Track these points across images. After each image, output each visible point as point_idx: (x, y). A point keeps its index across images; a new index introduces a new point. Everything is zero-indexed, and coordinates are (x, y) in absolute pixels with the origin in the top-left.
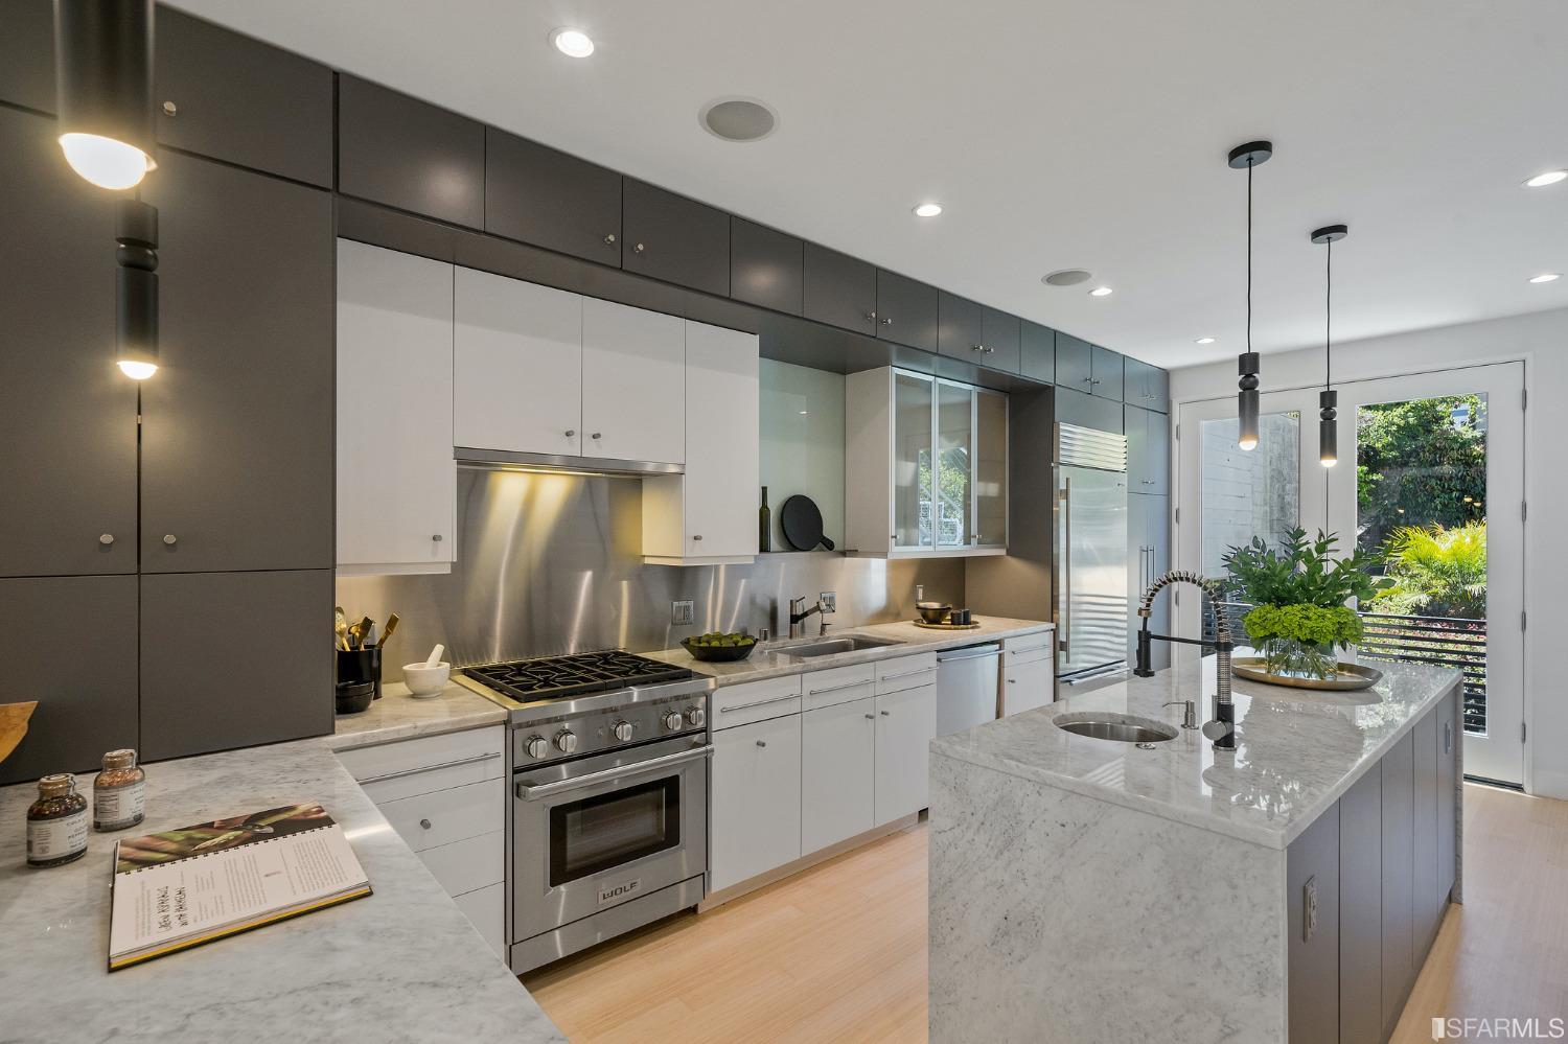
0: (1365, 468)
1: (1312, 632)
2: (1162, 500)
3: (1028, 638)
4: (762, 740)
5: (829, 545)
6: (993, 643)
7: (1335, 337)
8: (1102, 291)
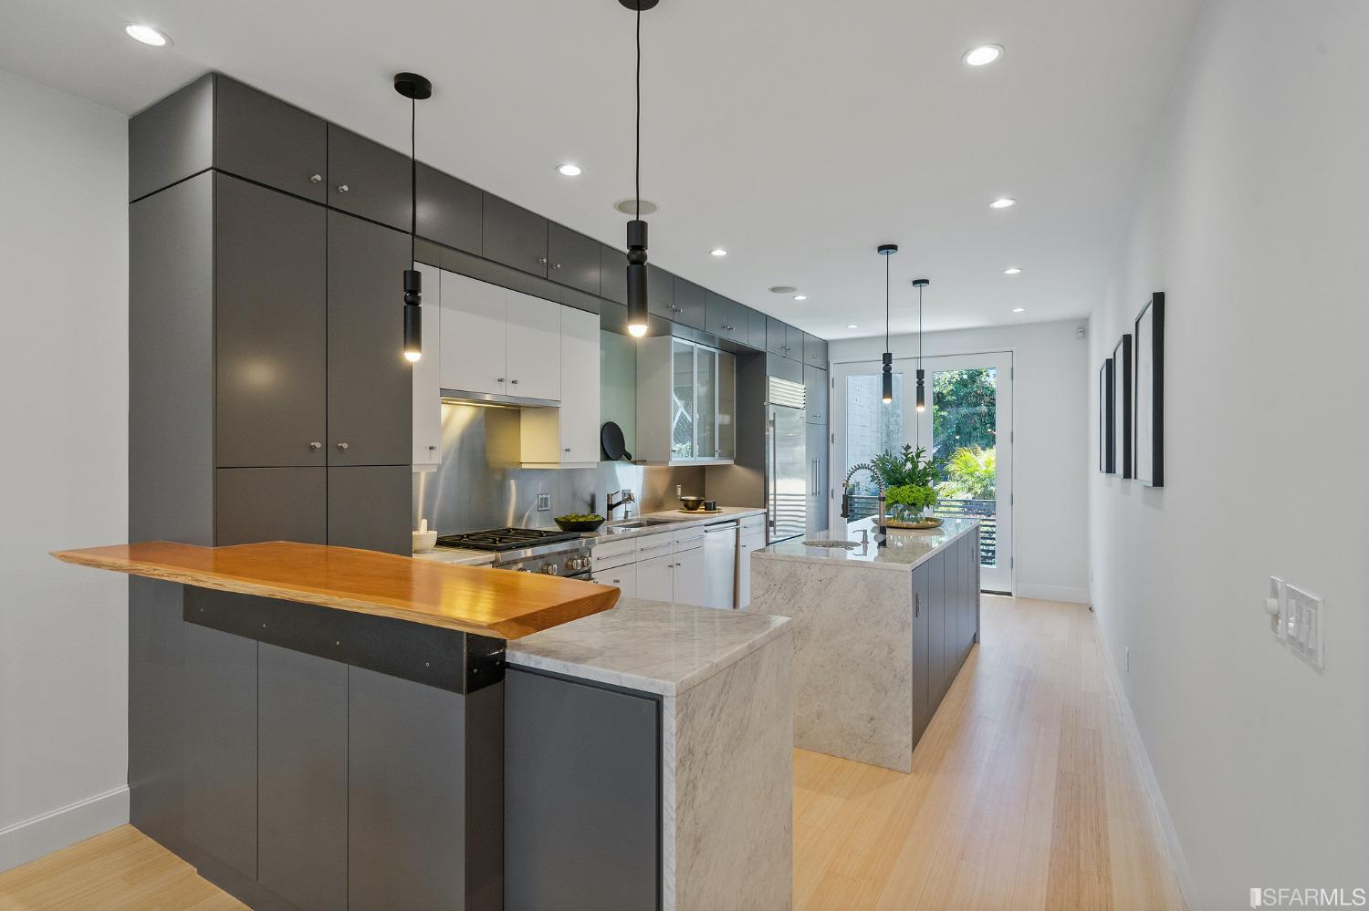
0: (937, 407)
1: (914, 499)
2: (823, 429)
3: (752, 519)
4: (618, 579)
5: (629, 457)
6: (732, 521)
7: (924, 329)
8: (800, 298)
